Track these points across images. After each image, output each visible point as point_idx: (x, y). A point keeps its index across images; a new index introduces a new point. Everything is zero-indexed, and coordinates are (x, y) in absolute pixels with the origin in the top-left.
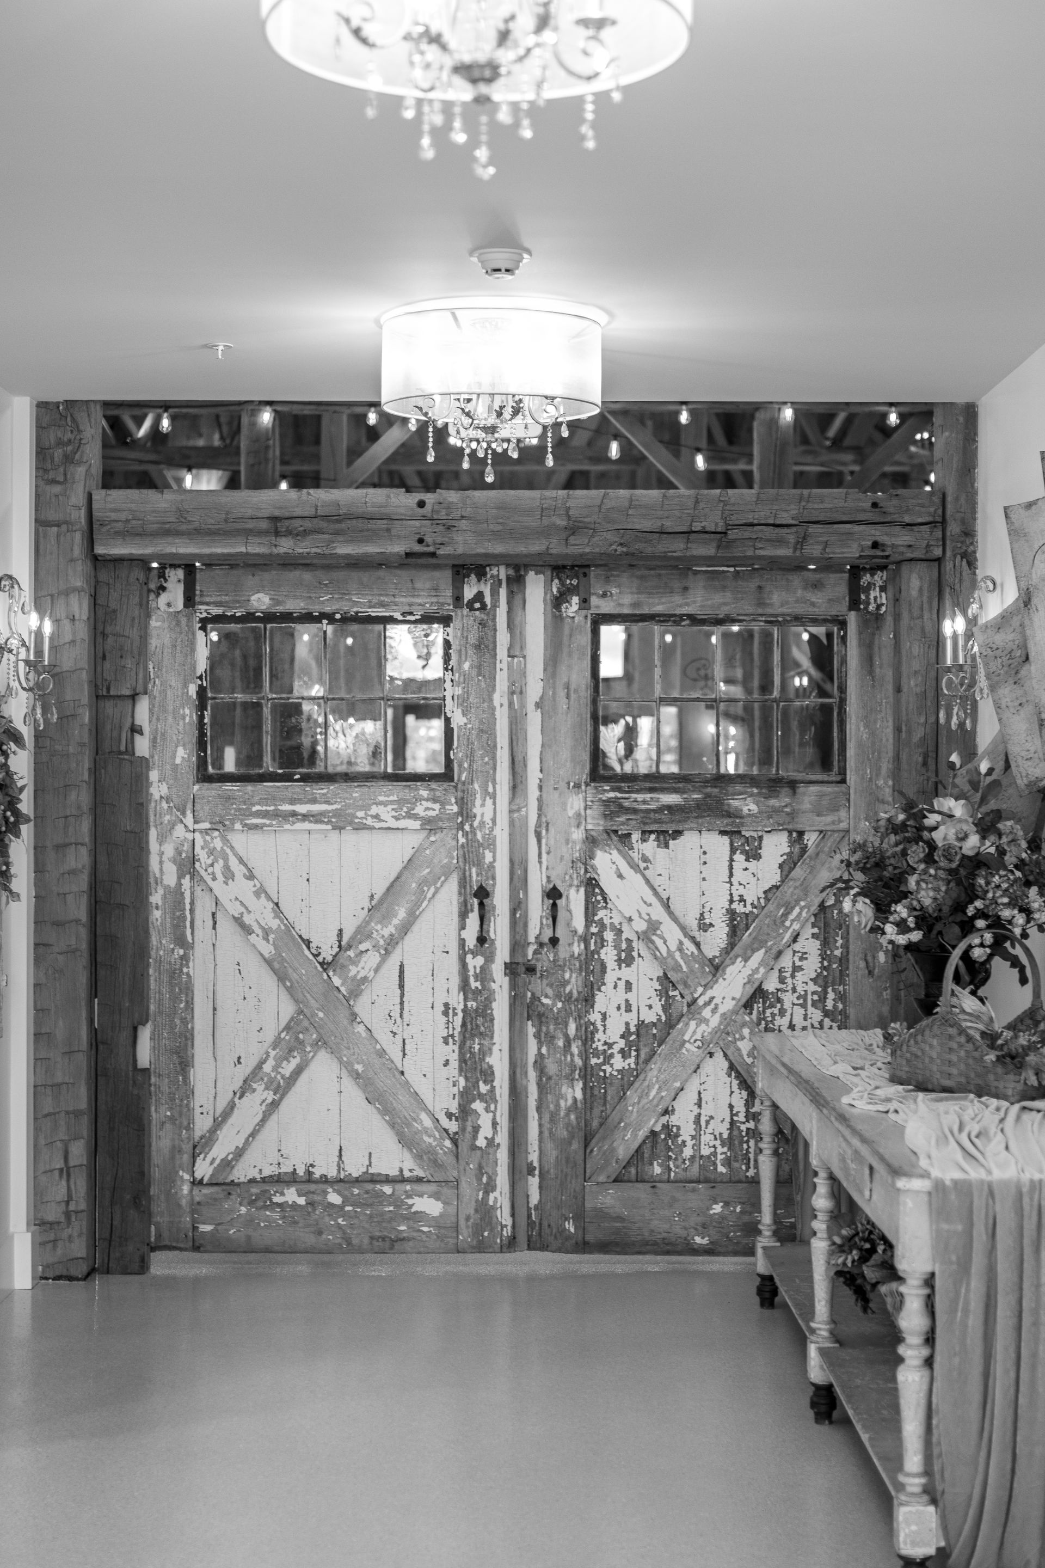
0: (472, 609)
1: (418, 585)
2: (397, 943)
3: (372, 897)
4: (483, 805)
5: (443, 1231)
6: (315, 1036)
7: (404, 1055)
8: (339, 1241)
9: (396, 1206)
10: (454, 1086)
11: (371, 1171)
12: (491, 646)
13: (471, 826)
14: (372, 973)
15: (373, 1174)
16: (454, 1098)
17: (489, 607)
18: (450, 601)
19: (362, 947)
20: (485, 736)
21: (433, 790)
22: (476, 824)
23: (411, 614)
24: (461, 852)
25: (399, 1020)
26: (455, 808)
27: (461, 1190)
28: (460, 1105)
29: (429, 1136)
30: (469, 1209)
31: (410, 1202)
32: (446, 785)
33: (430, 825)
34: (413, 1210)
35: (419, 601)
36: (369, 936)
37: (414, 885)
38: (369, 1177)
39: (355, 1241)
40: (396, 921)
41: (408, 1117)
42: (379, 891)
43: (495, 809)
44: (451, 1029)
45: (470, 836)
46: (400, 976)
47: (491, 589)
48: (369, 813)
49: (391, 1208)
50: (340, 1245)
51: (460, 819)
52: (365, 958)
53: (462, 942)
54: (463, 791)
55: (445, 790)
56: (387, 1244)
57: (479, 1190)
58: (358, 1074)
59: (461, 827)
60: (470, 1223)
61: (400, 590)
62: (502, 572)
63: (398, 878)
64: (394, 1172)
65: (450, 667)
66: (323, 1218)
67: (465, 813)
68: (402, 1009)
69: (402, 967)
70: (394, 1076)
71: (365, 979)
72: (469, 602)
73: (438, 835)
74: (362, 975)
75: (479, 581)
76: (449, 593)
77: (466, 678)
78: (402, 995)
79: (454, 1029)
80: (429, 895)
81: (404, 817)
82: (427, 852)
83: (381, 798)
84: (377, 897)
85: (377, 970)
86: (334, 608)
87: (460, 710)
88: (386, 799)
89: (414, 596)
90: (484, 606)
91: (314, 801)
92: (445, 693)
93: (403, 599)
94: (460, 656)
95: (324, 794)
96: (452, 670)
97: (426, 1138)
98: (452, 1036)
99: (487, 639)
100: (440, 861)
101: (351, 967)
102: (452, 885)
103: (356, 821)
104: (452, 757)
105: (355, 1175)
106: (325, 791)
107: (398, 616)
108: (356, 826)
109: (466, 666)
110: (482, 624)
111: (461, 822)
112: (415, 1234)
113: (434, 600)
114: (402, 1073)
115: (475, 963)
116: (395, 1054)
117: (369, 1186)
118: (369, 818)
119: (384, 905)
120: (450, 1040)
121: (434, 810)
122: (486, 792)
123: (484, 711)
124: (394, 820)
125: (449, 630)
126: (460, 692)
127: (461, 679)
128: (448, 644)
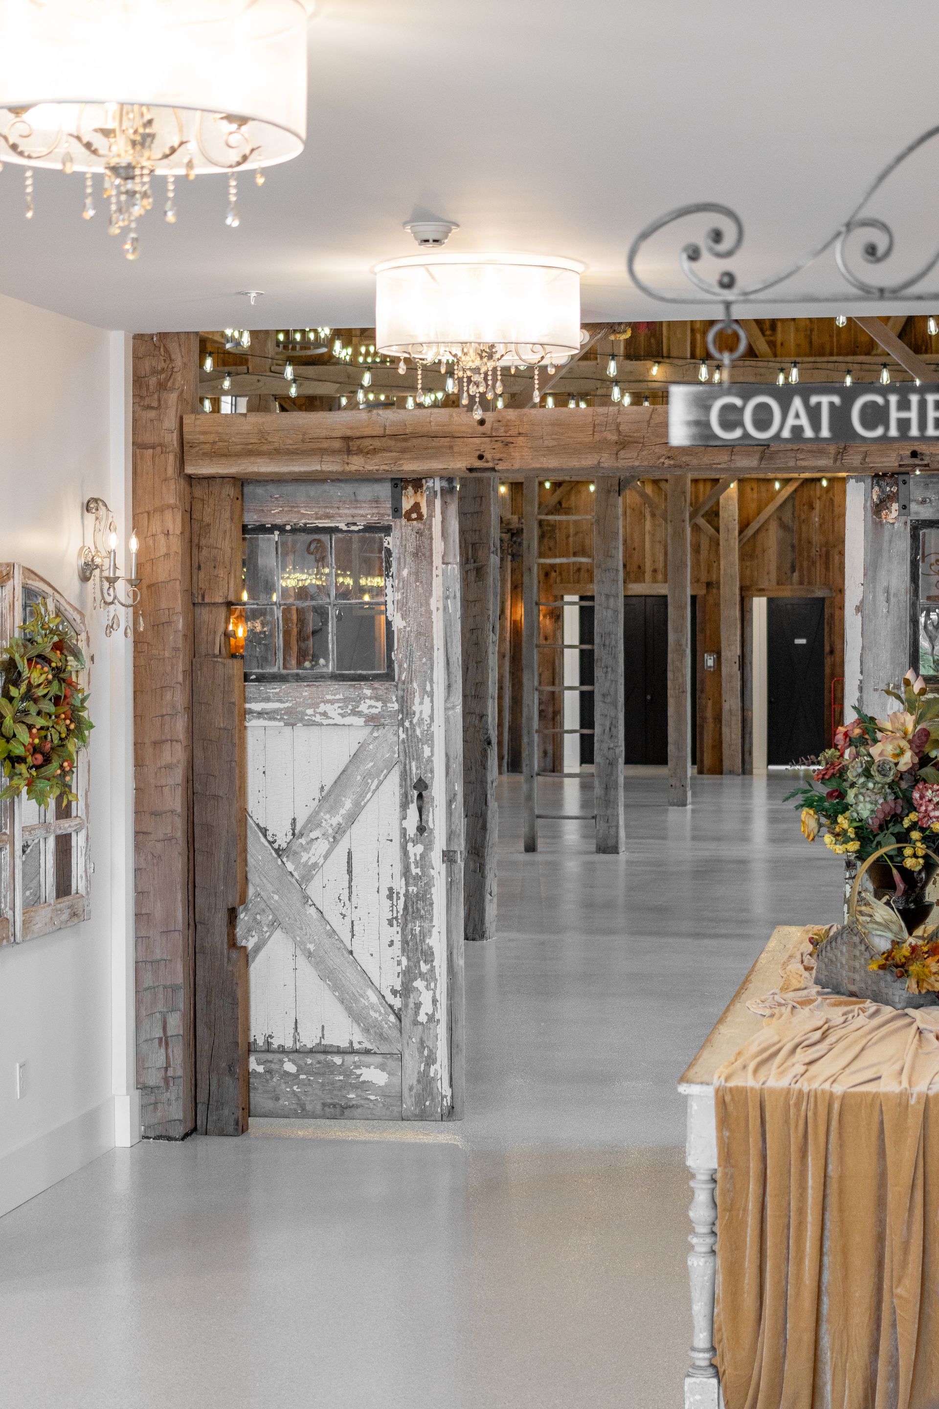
0: (409, 519)
1: (360, 497)
2: (344, 832)
3: (322, 787)
4: (421, 703)
5: (388, 1100)
6: (271, 917)
7: (353, 936)
8: (295, 1106)
9: (346, 1076)
10: (398, 965)
11: (324, 1042)
12: (428, 554)
13: (411, 722)
14: (321, 860)
15: (325, 1046)
16: (398, 976)
17: (425, 517)
18: (390, 512)
19: (313, 835)
20: (423, 638)
21: (376, 689)
22: (415, 721)
23: (355, 524)
24: (402, 747)
25: (347, 902)
26: (396, 706)
27: (404, 1061)
28: (402, 983)
29: (375, 1011)
30: (411, 1079)
31: (358, 1072)
32: (387, 684)
33: (374, 721)
34: (361, 1079)
35: (362, 512)
36: (319, 825)
37: (359, 778)
38: (322, 1049)
39: (309, 1107)
40: (343, 811)
41: (356, 993)
42: (329, 783)
43: (432, 706)
44: (395, 912)
45: (410, 733)
46: (348, 862)
47: (427, 501)
48: (318, 711)
49: (341, 1078)
50: (295, 1110)
51: (400, 716)
52: (315, 845)
53: (404, 831)
54: (404, 690)
55: (387, 689)
56: (338, 1110)
57: (421, 1063)
58: (310, 952)
59: (401, 723)
60: (413, 1093)
61: (344, 502)
62: (437, 484)
63: (344, 771)
64: (344, 1044)
65: (390, 574)
66: (280, 1085)
67: (405, 710)
68: (350, 893)
69: (350, 854)
70: (343, 955)
71: (315, 865)
72: (406, 512)
73: (380, 731)
74: (312, 861)
75: (416, 493)
76: (388, 504)
77: (405, 584)
78: (350, 880)
79: (398, 912)
80: (373, 787)
81: (349, 715)
82: (371, 747)
83: (329, 697)
84: (326, 789)
85: (326, 857)
86: (284, 520)
87: (399, 614)
88: (333, 697)
89: (356, 508)
90: (420, 517)
91: (268, 700)
92: (387, 598)
93: (346, 511)
94: (399, 564)
95: (276, 693)
96: (392, 576)
97: (372, 1013)
98: (396, 918)
99: (424, 548)
100: (383, 756)
101: (302, 854)
102: (395, 777)
103: (306, 718)
104: (393, 658)
105: (309, 1046)
106: (277, 690)
107: (342, 526)
108: (305, 723)
109: (405, 573)
110: (419, 533)
111: (402, 719)
112: (363, 1102)
113: (375, 511)
114: (351, 953)
115: (416, 850)
116: (345, 936)
117: (321, 1057)
118: (318, 715)
119: (332, 796)
120: (395, 922)
121: (377, 707)
122: (424, 691)
123: (421, 615)
124: (340, 717)
125: (389, 539)
126: (400, 597)
127: (401, 585)
128: (389, 552)
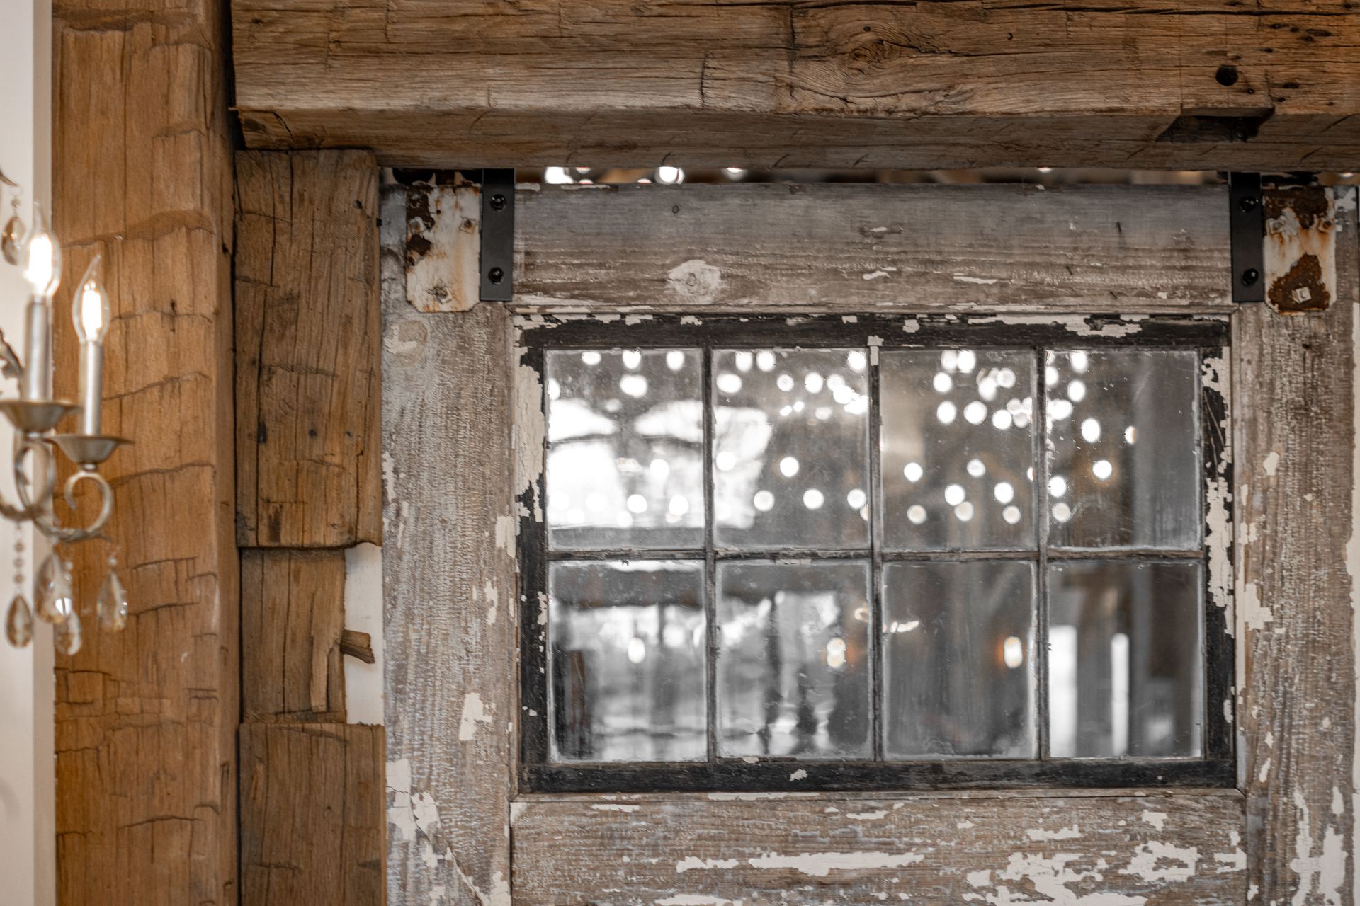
0: (1286, 306)
1: (1136, 238)
4: (1317, 851)
12: (1338, 410)
13: (1285, 905)
17: (1333, 298)
18: (1225, 282)
20: (1322, 659)
21: (1179, 809)
22: (1297, 902)
23: (1114, 318)
26: (1240, 860)
32: (1214, 796)
35: (1141, 282)
43: (1349, 862)
47: (1337, 250)
48: (1004, 877)
51: (1254, 890)
54: (1263, 813)
55: (1213, 809)
61: (1087, 252)
65: (1221, 469)
67: (1266, 872)
72: (1277, 285)
75: (1305, 227)
76: (1222, 261)
77: (1269, 497)
81: (1099, 887)
83: (1037, 834)
86: (902, 301)
87: (1252, 588)
88: (1051, 835)
89: (1123, 269)
90: (1319, 300)
91: (849, 844)
92: (1209, 541)
93: (1093, 279)
94: (1253, 437)
95: (876, 824)
96: (1229, 475)
99: (1328, 391)
103: (968, 897)
104: (1230, 717)
106: (879, 815)
107: (1076, 324)
109: (1271, 464)
110: (1313, 347)
111: (1258, 898)
113: (1181, 279)
118: (1003, 890)
121: (1182, 865)
122: (1324, 817)
123: (1318, 589)
124: (1070, 894)
125: (1220, 365)
126: (1253, 537)
127: (1257, 502)
128: (1214, 405)
